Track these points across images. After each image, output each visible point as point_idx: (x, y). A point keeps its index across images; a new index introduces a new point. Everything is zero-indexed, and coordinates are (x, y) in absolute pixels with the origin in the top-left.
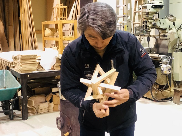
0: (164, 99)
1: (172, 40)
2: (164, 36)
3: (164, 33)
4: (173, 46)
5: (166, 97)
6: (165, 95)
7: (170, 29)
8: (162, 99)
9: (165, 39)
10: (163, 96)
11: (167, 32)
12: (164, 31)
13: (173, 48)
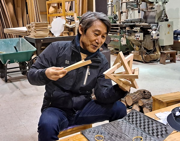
0: (152, 61)
1: (158, 12)
2: (152, 8)
3: (151, 6)
4: (159, 16)
5: (153, 59)
6: (152, 58)
7: (157, 3)
8: (150, 61)
9: (152, 11)
10: (151, 58)
11: (155, 5)
12: (152, 4)
13: (159, 18)
